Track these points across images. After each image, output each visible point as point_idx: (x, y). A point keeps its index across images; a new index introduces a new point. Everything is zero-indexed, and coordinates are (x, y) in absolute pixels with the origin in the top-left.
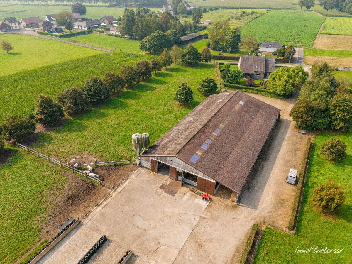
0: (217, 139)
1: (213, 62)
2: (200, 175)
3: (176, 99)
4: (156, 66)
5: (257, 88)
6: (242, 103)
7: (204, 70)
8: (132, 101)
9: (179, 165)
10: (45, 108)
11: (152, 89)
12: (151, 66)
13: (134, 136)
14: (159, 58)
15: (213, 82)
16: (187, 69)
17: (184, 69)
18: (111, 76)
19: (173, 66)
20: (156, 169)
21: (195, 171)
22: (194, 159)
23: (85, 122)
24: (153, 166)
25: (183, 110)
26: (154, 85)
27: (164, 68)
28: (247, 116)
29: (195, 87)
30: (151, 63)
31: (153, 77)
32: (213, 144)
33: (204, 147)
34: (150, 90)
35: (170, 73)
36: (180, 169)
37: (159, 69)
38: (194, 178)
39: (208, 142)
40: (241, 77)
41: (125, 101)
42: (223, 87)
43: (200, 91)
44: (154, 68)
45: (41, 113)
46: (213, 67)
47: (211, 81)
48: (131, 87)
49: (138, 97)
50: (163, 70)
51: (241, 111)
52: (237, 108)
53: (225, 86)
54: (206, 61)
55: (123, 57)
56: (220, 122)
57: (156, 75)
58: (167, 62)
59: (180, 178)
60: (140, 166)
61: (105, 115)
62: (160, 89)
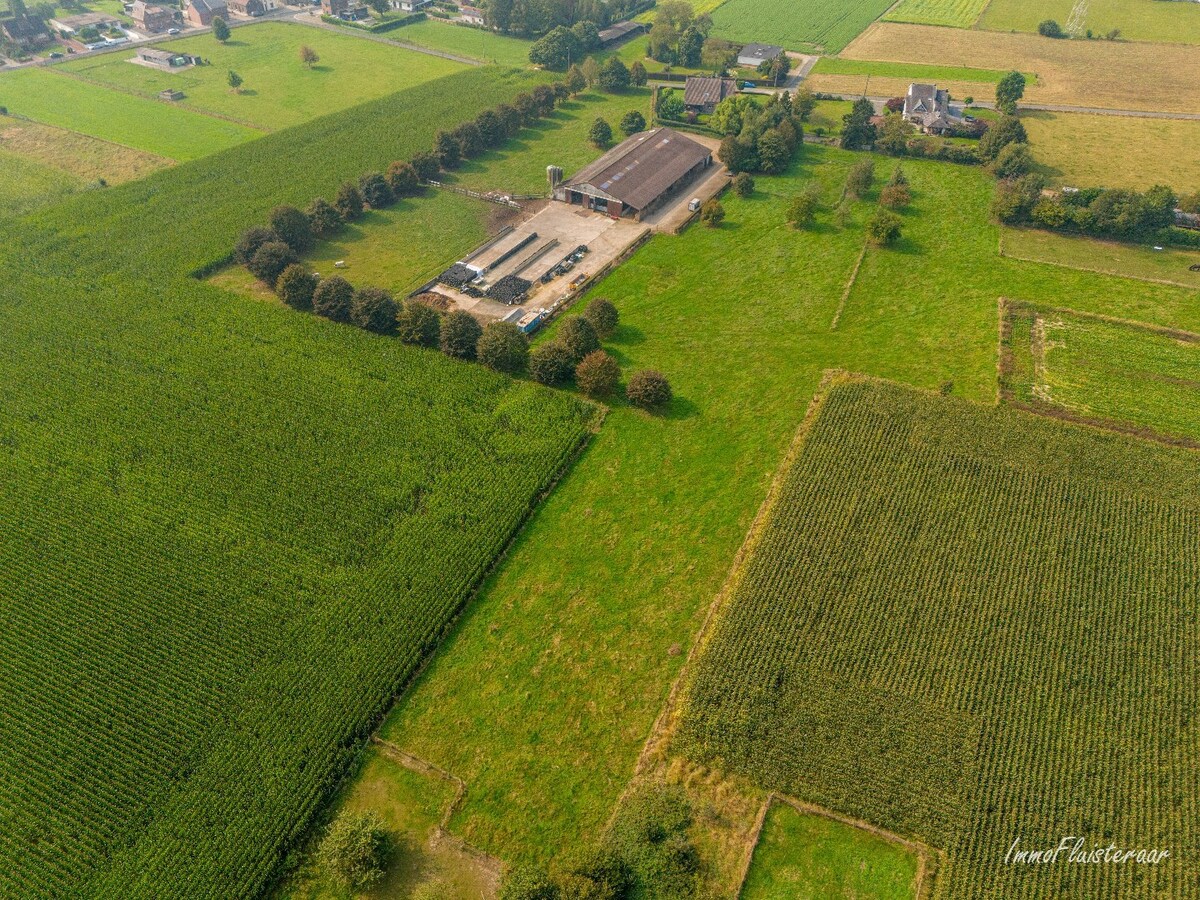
0: (629, 173)
1: (651, 84)
2: (610, 199)
3: (590, 138)
4: (561, 91)
5: (701, 127)
6: (666, 141)
7: (636, 99)
8: (532, 143)
9: (591, 192)
10: (445, 145)
11: (558, 127)
12: (554, 92)
13: (549, 168)
14: (564, 79)
15: (640, 116)
16: (608, 96)
17: (603, 96)
18: (505, 108)
19: (586, 91)
20: (570, 200)
21: (606, 195)
22: (605, 186)
23: (485, 164)
24: (567, 197)
25: (598, 152)
26: (559, 122)
27: (572, 95)
28: (668, 155)
29: (614, 125)
30: (553, 88)
31: (556, 109)
32: (625, 176)
33: (615, 178)
34: (554, 128)
35: (581, 103)
36: (593, 196)
37: (565, 98)
38: (604, 203)
39: (621, 174)
40: (681, 110)
41: (525, 142)
42: (655, 124)
43: (622, 129)
44: (557, 95)
45: (442, 151)
46: (649, 93)
47: (636, 115)
48: (528, 124)
49: (539, 137)
50: (571, 100)
51: (661, 149)
52: (659, 146)
53: (659, 123)
54: (639, 84)
55: (505, 76)
56: (635, 159)
57: (561, 106)
58: (577, 85)
59: (592, 205)
60: (555, 199)
61: (504, 157)
62: (568, 127)
